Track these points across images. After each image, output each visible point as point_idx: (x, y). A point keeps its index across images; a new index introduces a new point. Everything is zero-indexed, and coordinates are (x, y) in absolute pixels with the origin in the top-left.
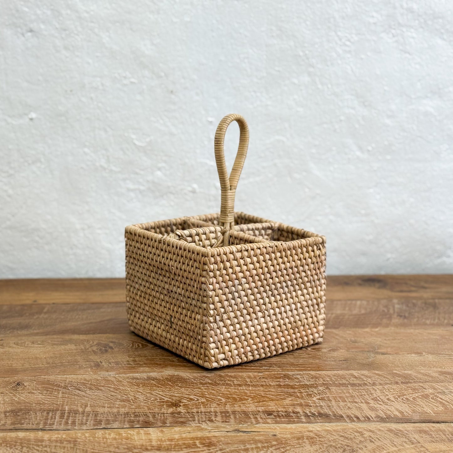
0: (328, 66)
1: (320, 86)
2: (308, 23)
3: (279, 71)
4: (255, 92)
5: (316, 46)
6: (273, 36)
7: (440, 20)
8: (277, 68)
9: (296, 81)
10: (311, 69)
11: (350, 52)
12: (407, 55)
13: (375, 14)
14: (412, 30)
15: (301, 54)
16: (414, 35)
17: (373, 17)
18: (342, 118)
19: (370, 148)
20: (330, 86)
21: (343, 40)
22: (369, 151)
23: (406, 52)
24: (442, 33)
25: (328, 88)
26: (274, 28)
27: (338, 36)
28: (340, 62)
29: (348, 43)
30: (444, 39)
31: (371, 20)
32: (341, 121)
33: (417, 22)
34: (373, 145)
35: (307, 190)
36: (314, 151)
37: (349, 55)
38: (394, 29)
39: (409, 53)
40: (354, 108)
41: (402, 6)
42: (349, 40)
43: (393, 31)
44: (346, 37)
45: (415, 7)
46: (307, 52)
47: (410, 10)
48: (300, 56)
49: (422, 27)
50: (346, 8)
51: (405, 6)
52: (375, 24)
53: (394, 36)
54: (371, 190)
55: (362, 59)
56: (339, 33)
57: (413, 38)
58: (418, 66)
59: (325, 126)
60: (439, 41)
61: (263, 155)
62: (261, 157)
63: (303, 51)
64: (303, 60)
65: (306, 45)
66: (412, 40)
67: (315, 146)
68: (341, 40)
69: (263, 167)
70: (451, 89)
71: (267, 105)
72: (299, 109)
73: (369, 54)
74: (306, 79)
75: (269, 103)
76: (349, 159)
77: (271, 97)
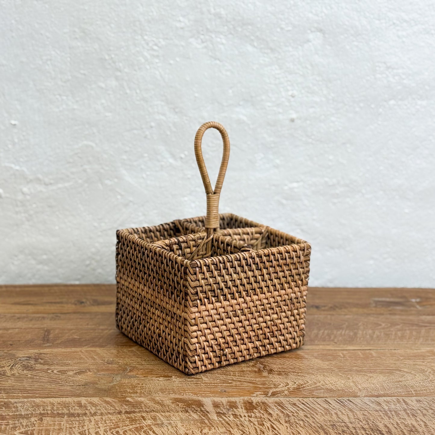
0: (135, 70)
1: (128, 91)
2: (113, 25)
3: (84, 74)
4: (60, 95)
5: (122, 50)
6: (76, 38)
7: (250, 27)
8: (82, 72)
9: (103, 85)
10: (119, 74)
11: (157, 57)
12: (218, 62)
13: (181, 19)
14: (222, 36)
15: (107, 57)
16: (224, 41)
17: (180, 21)
18: (153, 124)
19: (183, 156)
20: (138, 91)
21: (150, 45)
22: (181, 158)
23: (216, 59)
24: (252, 40)
25: (137, 93)
26: (77, 30)
27: (145, 40)
28: (148, 67)
29: (155, 48)
30: (254, 46)
31: (178, 25)
32: (152, 127)
33: (226, 28)
34: (186, 153)
35: (119, 197)
36: (125, 157)
37: (157, 61)
38: (203, 35)
39: (219, 60)
40: (164, 115)
41: (209, 11)
42: (156, 45)
43: (202, 37)
44: (153, 41)
45: (223, 12)
46: (113, 56)
47: (218, 16)
48: (106, 60)
49: (231, 33)
50: (152, 12)
51: (213, 11)
52: (182, 28)
53: (203, 42)
54: (186, 199)
55: (170, 64)
56: (146, 37)
57: (223, 44)
58: (228, 73)
59: (135, 132)
60: (250, 48)
61: (71, 160)
62: (69, 163)
63: (109, 55)
64: (110, 64)
65: (112, 48)
66: (222, 47)
67: (126, 152)
68: (148, 44)
69: (73, 173)
70: (264, 97)
71: (74, 109)
72: (108, 114)
73: (178, 59)
74: (114, 83)
75: (75, 107)
76: (162, 166)
77: (77, 101)
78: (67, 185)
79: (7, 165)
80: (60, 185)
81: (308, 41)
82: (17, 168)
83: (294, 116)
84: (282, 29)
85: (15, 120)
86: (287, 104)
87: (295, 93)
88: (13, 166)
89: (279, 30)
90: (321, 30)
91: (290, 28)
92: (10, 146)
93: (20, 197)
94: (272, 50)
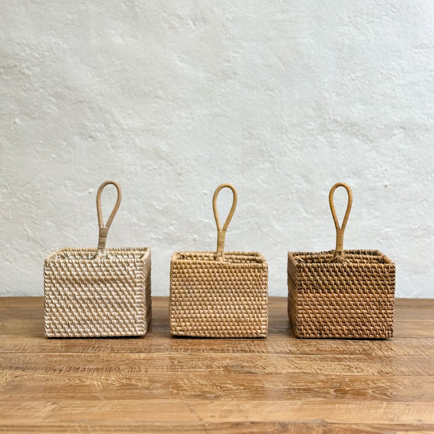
0: (282, 156)
1: (278, 170)
2: (268, 129)
3: (250, 160)
4: (234, 174)
5: (274, 144)
6: (246, 138)
7: (356, 127)
8: (249, 159)
9: (261, 167)
10: (271, 159)
11: (297, 148)
12: (335, 150)
13: (312, 124)
14: (338, 134)
15: (264, 149)
16: (339, 137)
17: (311, 125)
18: (293, 191)
19: (313, 211)
21: (292, 140)
22: (312, 213)
23: (334, 148)
24: (358, 135)
25: (283, 171)
26: (246, 133)
27: (288, 138)
28: (290, 154)
29: (295, 142)
30: (359, 139)
31: (310, 127)
32: (292, 193)
33: (340, 128)
34: (315, 209)
35: (271, 239)
36: (275, 213)
37: (296, 150)
39: (336, 148)
40: (301, 184)
41: (330, 118)
42: (296, 140)
43: (325, 134)
44: (294, 138)
45: (339, 118)
46: (268, 148)
47: (335, 121)
48: (263, 151)
49: (344, 131)
50: (293, 120)
51: (332, 118)
52: (312, 130)
53: (326, 137)
54: (315, 240)
55: (305, 152)
56: (289, 136)
58: (343, 157)
59: (282, 196)
60: (356, 141)
61: (240, 215)
62: (239, 217)
63: (266, 147)
64: (266, 153)
65: (268, 143)
66: (338, 140)
67: (276, 209)
68: (290, 140)
69: (241, 224)
70: (366, 171)
71: (243, 183)
72: (264, 185)
73: (309, 149)
74: (268, 165)
75: (244, 181)
76: (299, 218)
77: (245, 177)
78: (237, 231)
79: (201, 219)
80: (233, 232)
81: (395, 135)
82: (207, 221)
83: (387, 183)
84: (377, 128)
85: (206, 190)
86: (382, 175)
87: (387, 168)
88: (204, 220)
89: (375, 128)
90: (403, 128)
91: (382, 127)
92: (203, 207)
93: (208, 240)
94: (371, 141)
